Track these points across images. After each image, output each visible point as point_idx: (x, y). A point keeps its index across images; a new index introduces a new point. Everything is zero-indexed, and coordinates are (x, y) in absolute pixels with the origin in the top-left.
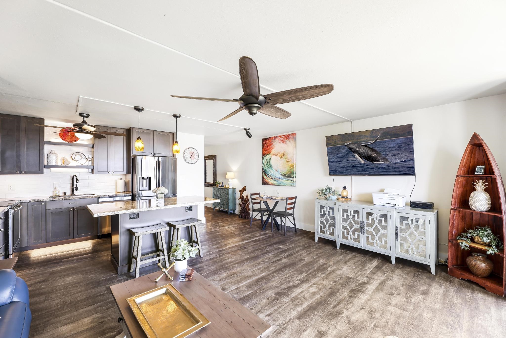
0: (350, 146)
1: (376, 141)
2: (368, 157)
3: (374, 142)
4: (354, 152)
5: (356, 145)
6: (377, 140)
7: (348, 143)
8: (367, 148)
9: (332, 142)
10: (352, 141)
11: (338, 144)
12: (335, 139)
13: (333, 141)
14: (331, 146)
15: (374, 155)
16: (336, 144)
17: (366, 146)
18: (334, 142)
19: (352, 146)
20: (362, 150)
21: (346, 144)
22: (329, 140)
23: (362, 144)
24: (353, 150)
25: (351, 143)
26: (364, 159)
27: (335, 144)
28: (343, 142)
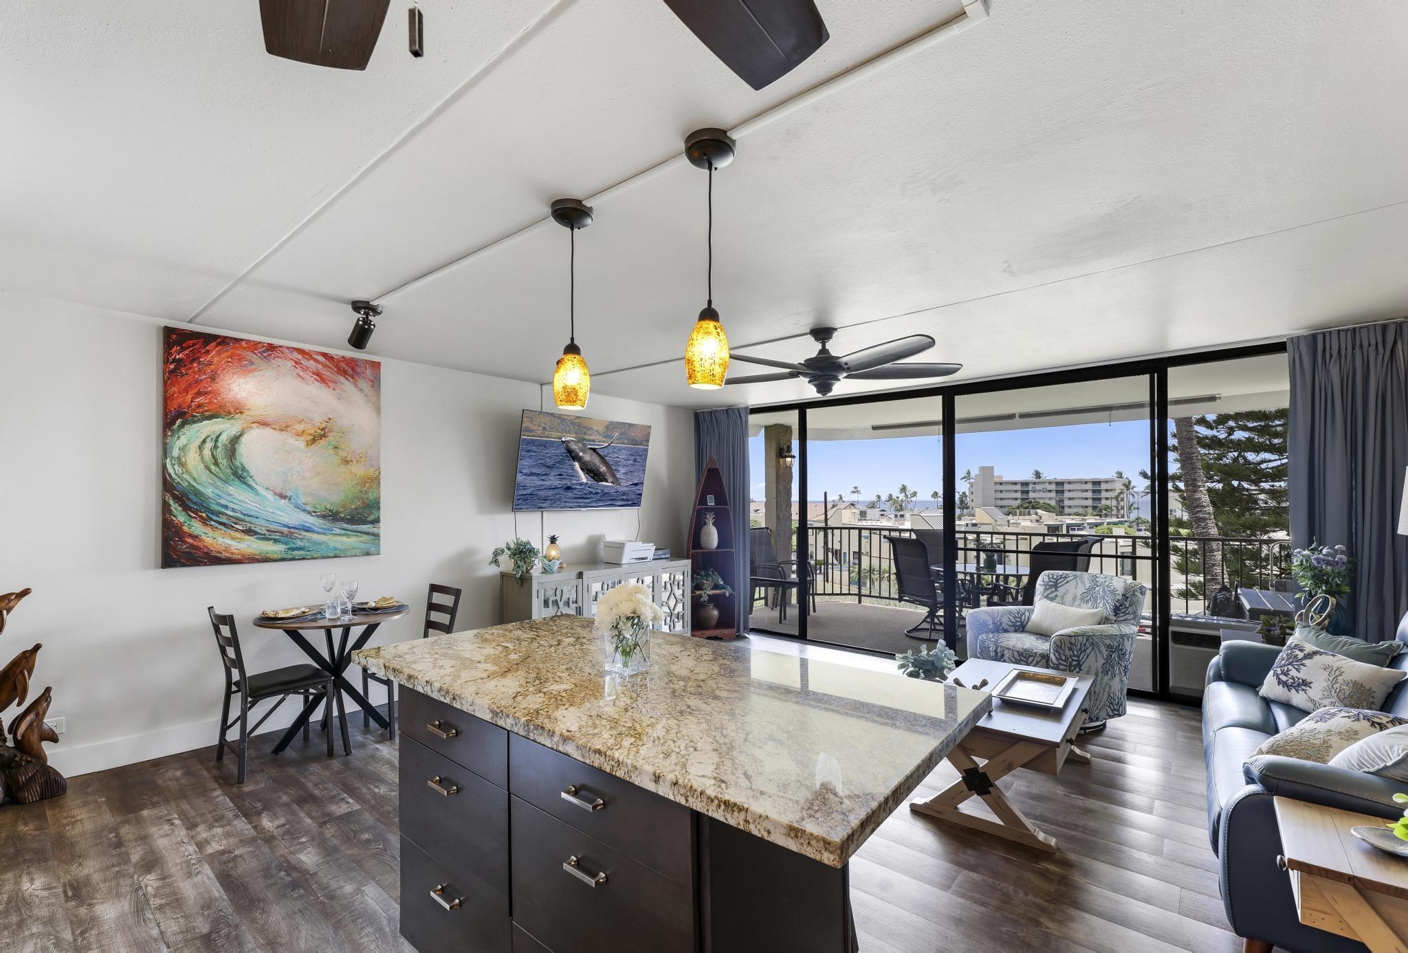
0: (570, 445)
1: (609, 445)
2: (594, 471)
3: (607, 446)
4: (574, 459)
5: (580, 445)
6: (612, 442)
7: (568, 439)
8: (595, 454)
9: (536, 428)
10: (574, 436)
11: (550, 436)
12: (545, 424)
13: (539, 426)
14: (535, 436)
15: (603, 469)
16: (546, 435)
17: (594, 450)
18: (541, 428)
19: (573, 447)
20: (588, 457)
21: (563, 439)
22: (531, 422)
23: (590, 445)
24: (573, 454)
25: (572, 439)
26: (588, 474)
27: (542, 435)
28: (560, 434)
